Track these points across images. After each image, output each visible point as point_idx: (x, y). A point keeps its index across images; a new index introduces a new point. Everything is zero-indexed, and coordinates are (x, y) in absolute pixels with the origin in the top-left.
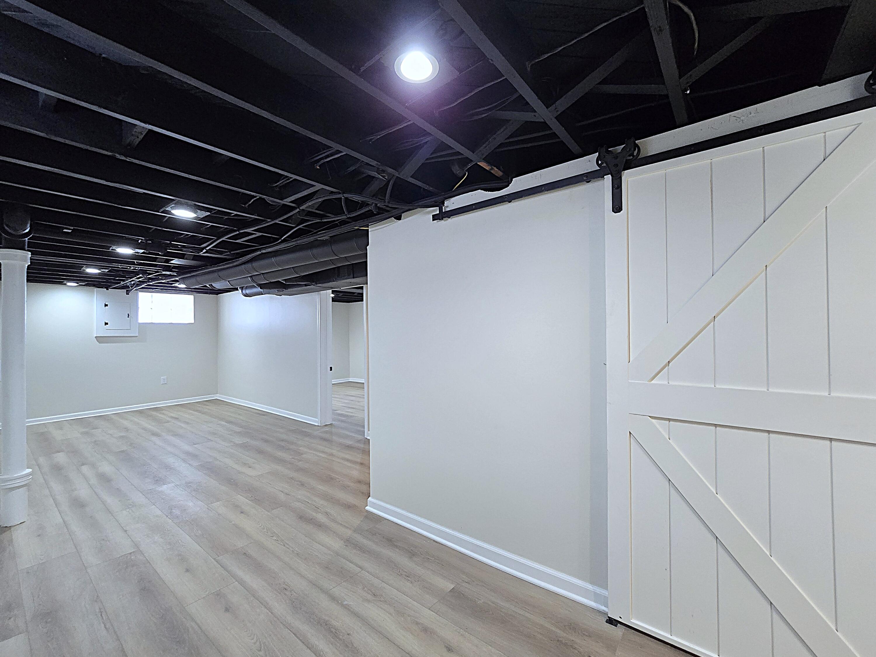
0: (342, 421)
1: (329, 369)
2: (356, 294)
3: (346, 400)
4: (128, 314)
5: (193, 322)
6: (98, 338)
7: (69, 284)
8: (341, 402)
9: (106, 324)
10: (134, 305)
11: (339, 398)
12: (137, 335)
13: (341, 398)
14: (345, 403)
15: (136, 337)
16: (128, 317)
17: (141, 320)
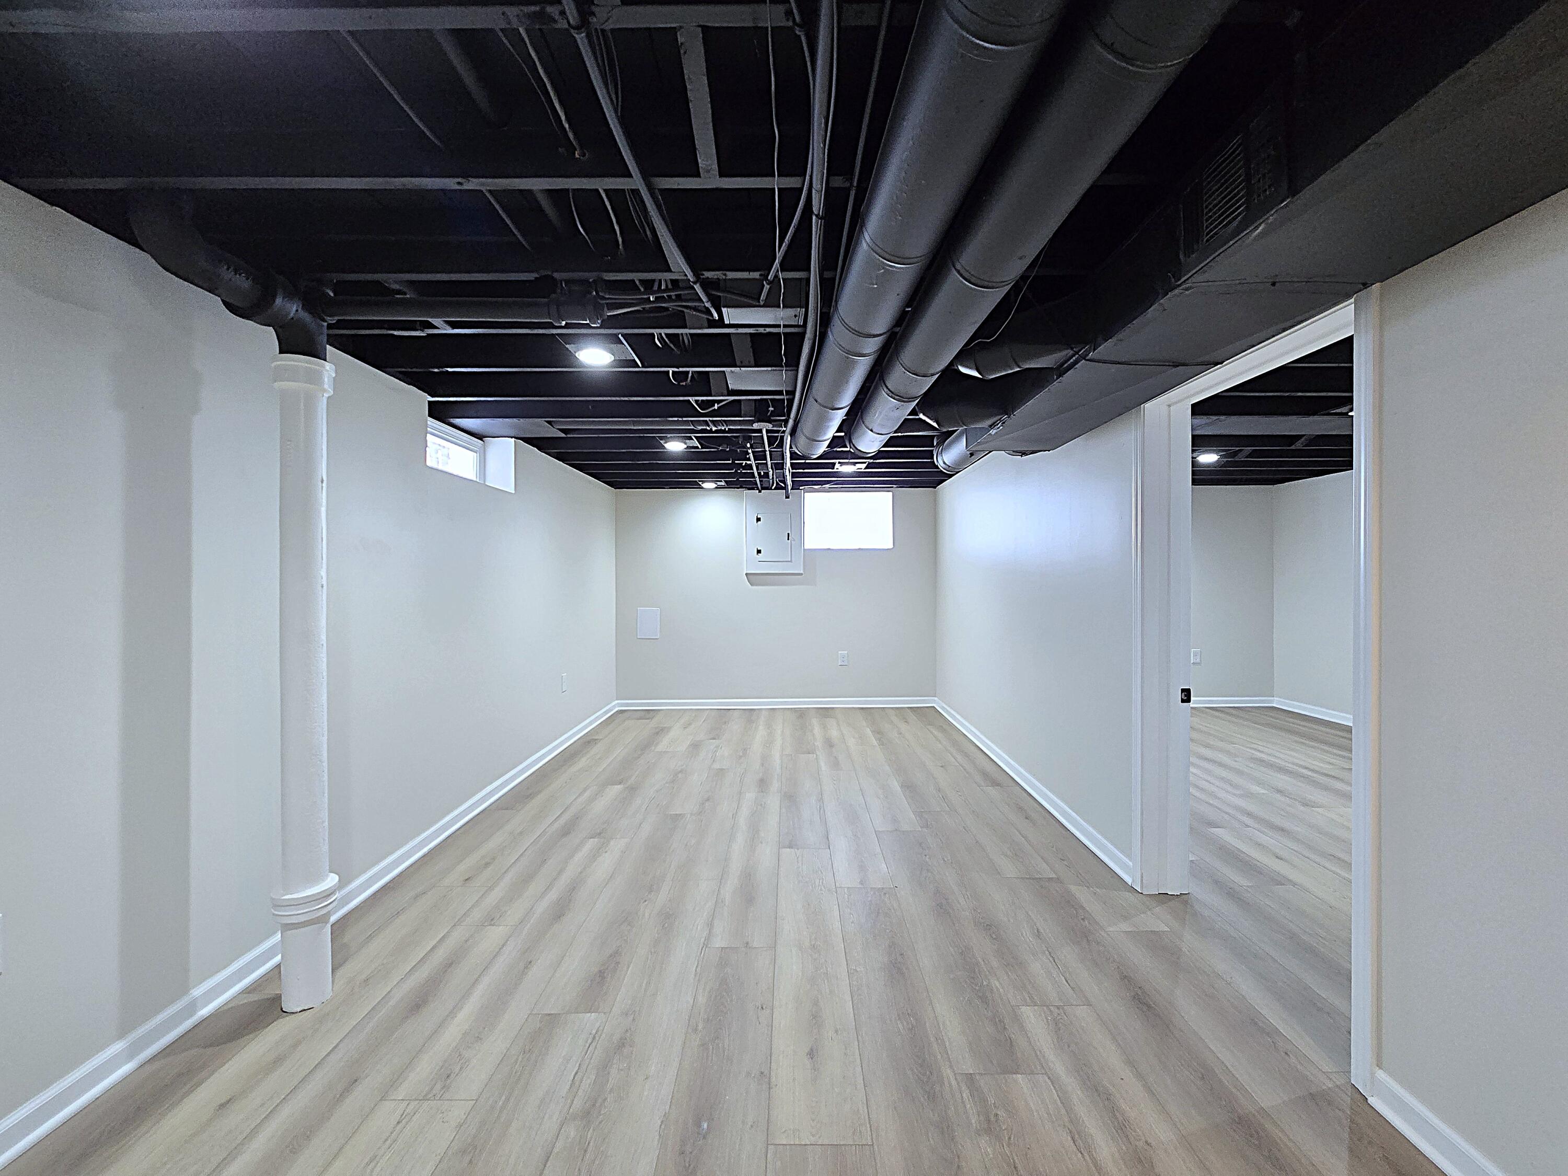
0: (1232, 894)
1: (1179, 696)
2: (1298, 445)
3: (1260, 783)
4: (788, 534)
5: (891, 546)
6: (750, 577)
7: (705, 485)
8: (1236, 787)
9: (759, 552)
10: (797, 517)
11: (1230, 769)
12: (802, 572)
13: (1240, 773)
14: (1248, 795)
15: (802, 574)
16: (788, 539)
17: (808, 546)
